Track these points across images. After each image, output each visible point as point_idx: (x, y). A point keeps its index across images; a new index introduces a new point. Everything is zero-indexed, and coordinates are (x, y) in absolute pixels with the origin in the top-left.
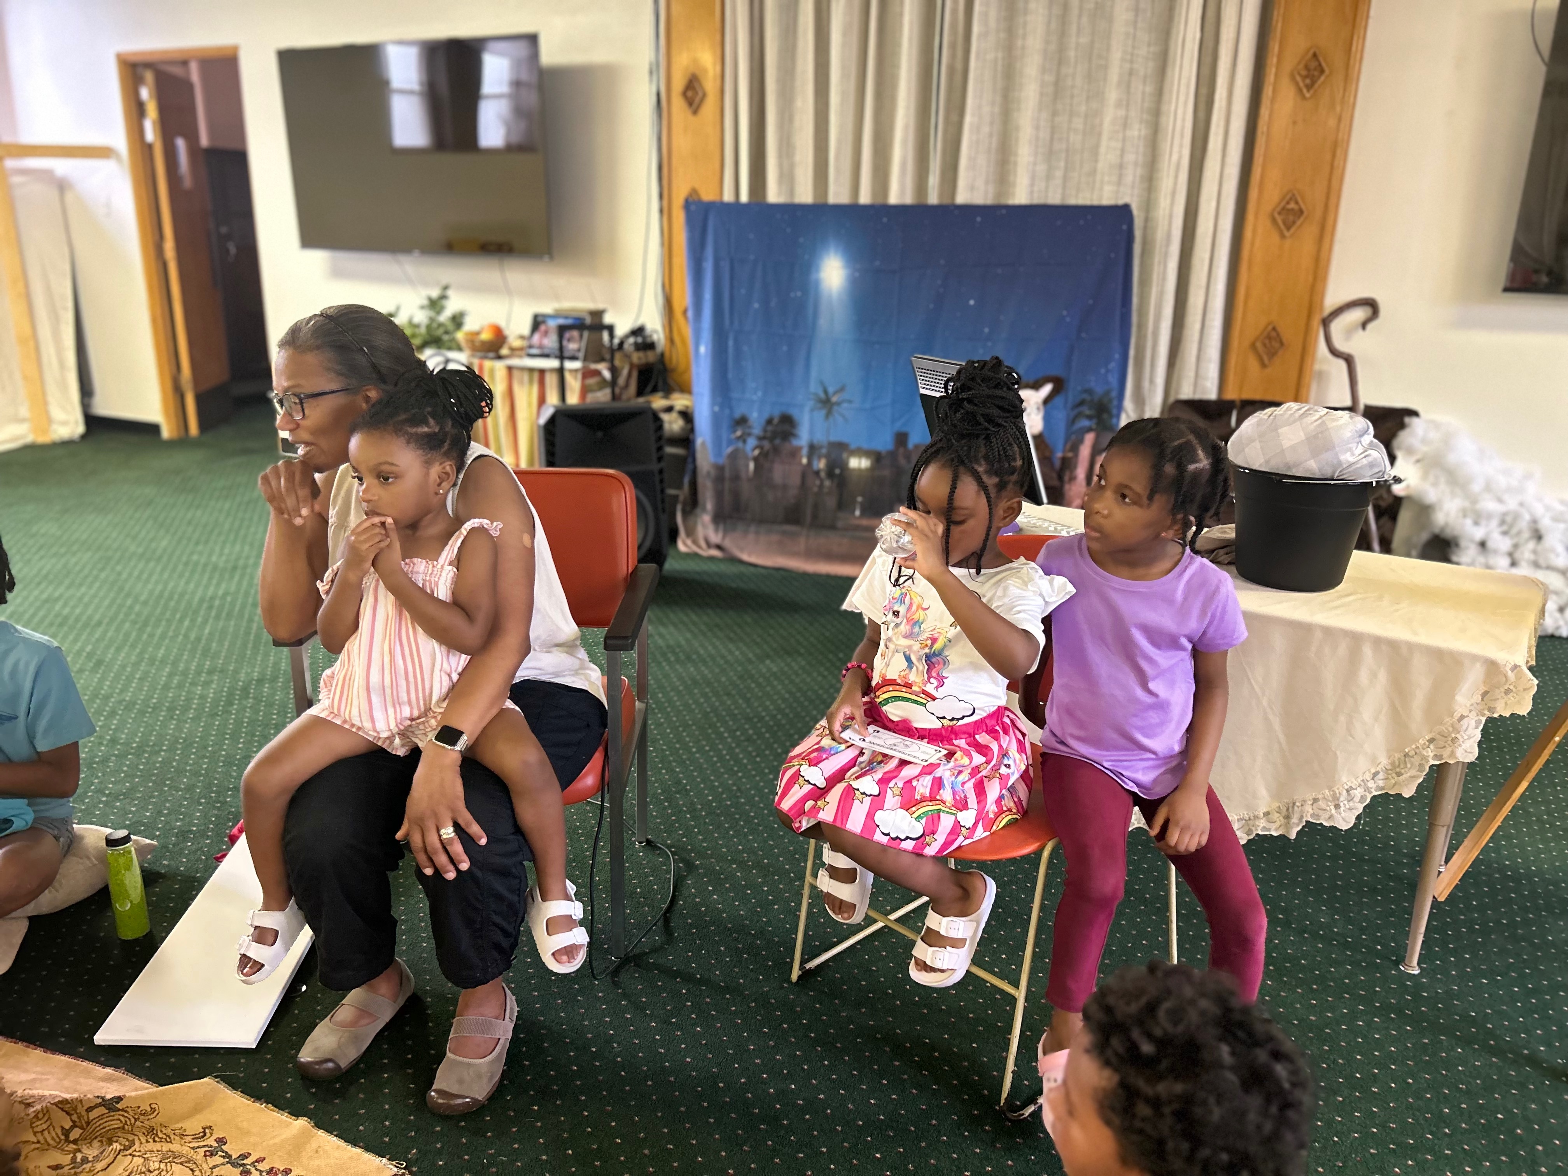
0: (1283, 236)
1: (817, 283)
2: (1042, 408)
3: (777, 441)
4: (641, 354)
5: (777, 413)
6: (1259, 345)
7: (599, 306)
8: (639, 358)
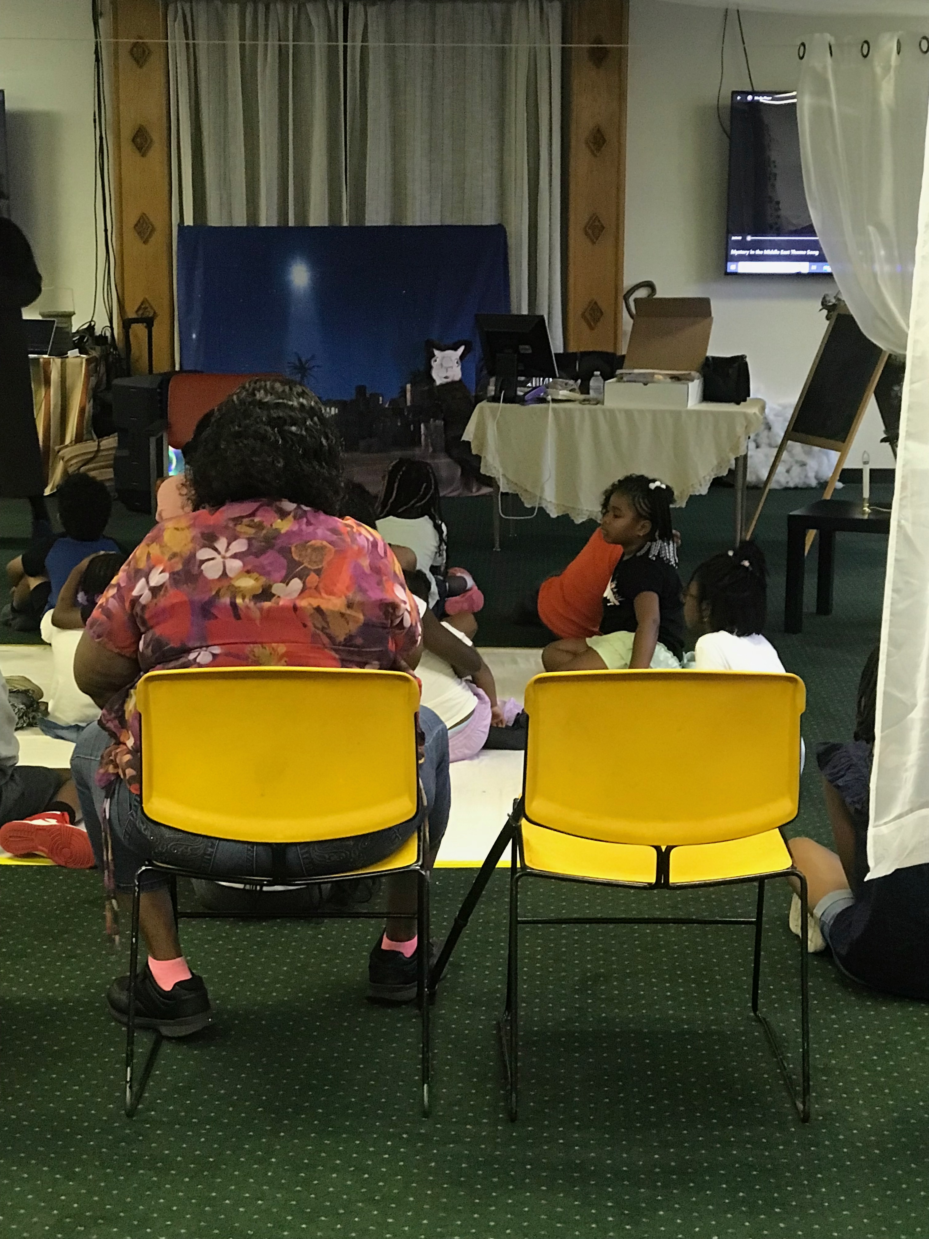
0: (594, 243)
1: (289, 283)
2: (459, 362)
6: (587, 314)
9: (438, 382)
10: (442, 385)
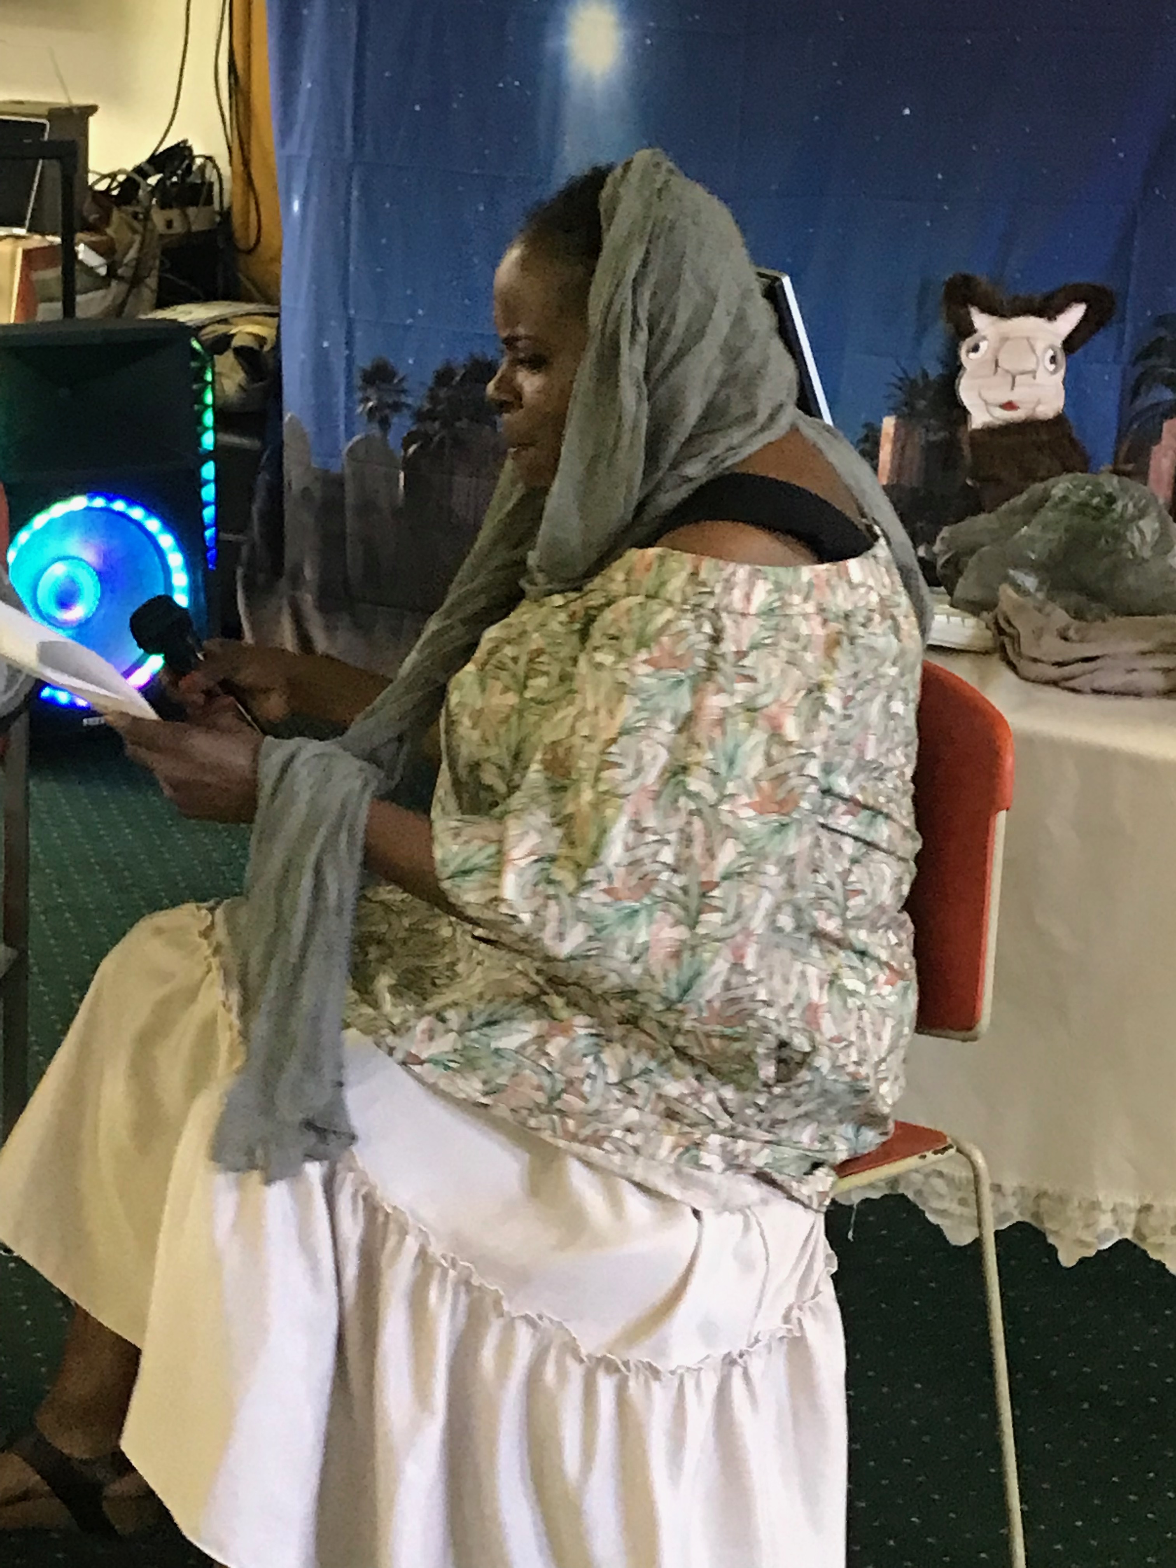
1: (559, 60)
2: (1061, 357)
3: (463, 424)
4: (174, 214)
5: (460, 359)
7: (80, 100)
8: (169, 224)
9: (979, 419)
10: (990, 431)
